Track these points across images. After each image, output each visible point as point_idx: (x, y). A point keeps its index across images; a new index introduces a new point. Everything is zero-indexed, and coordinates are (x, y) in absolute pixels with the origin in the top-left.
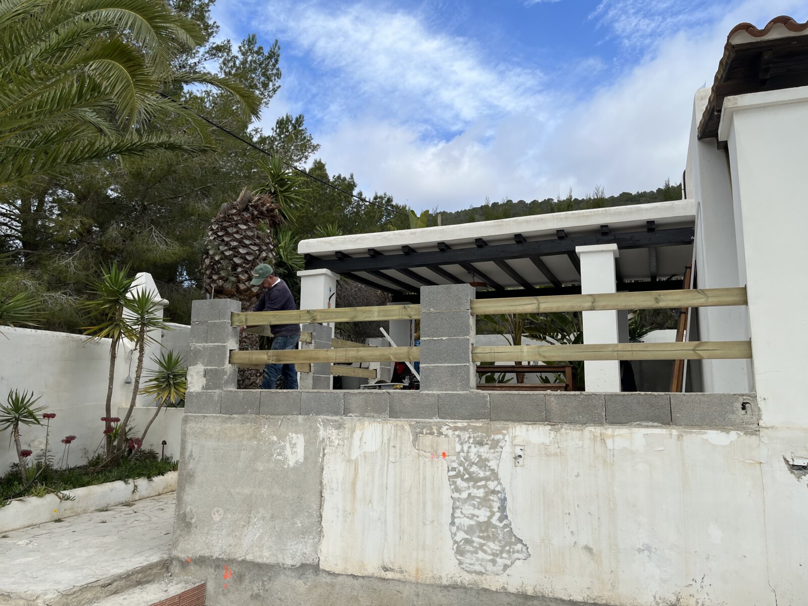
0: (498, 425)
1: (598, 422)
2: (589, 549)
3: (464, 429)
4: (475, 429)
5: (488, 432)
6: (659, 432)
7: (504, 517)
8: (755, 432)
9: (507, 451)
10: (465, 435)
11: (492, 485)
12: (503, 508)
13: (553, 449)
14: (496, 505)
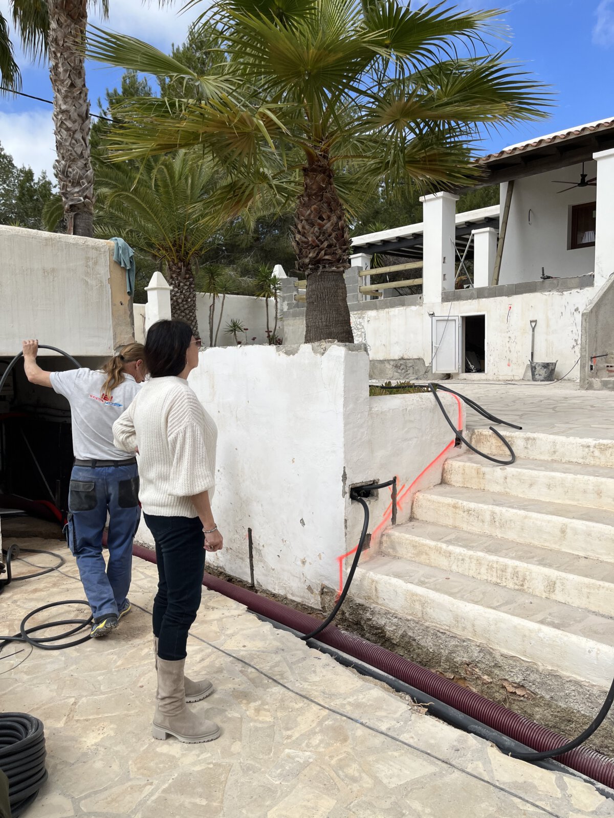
0: (364, 312)
1: (388, 307)
2: (384, 345)
3: (356, 314)
4: (359, 314)
5: (362, 314)
6: (401, 308)
7: (365, 339)
8: (422, 305)
9: (366, 319)
10: (356, 316)
11: (363, 330)
12: (365, 337)
13: (377, 317)
14: (364, 336)
